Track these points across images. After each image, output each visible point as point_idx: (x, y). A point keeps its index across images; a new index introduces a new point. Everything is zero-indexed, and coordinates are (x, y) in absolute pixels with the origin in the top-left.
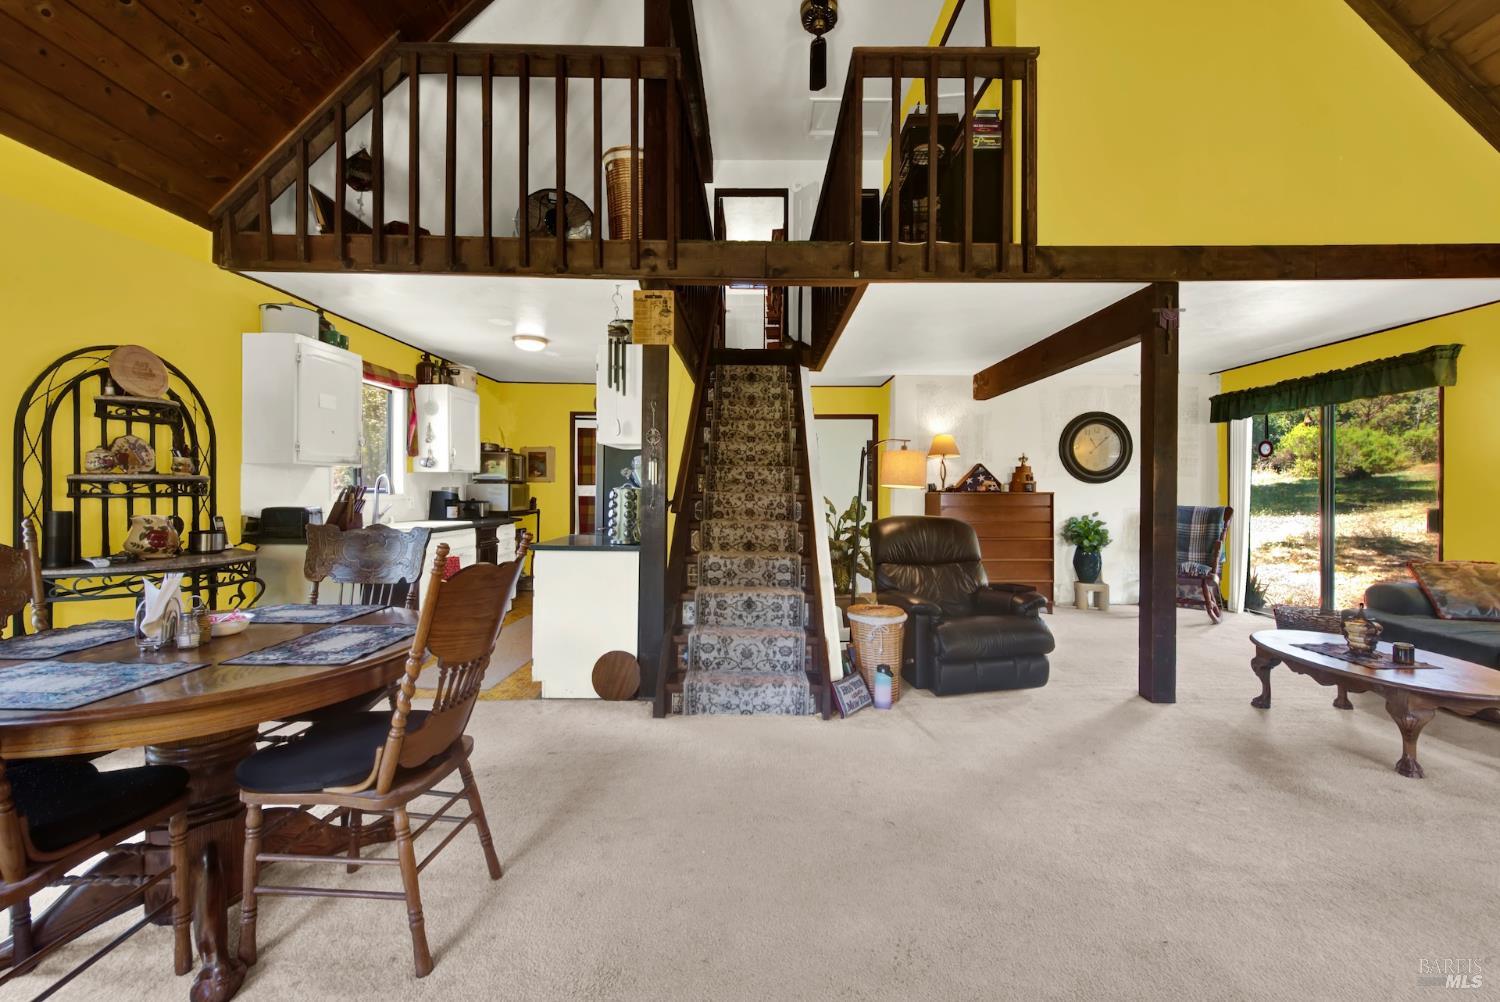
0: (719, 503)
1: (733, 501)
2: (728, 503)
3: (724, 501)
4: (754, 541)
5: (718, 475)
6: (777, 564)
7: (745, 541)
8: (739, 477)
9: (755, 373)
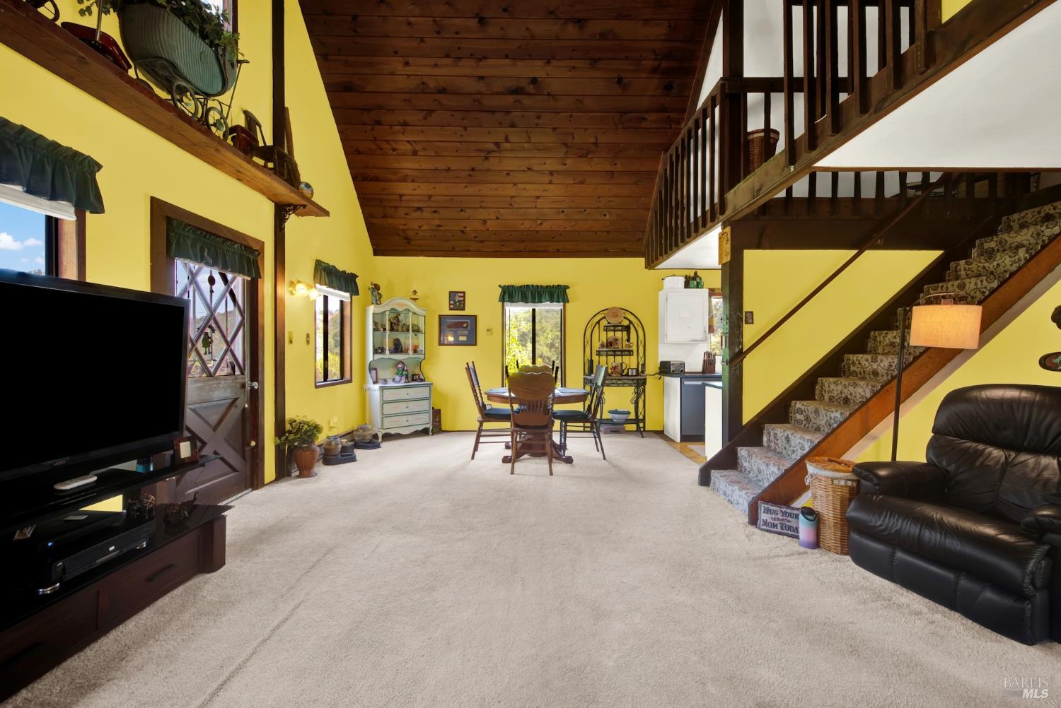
0: (853, 363)
1: (863, 363)
2: (859, 364)
3: (857, 362)
4: (849, 397)
5: (878, 339)
6: (833, 415)
7: (844, 396)
8: (894, 341)
9: (1052, 212)
